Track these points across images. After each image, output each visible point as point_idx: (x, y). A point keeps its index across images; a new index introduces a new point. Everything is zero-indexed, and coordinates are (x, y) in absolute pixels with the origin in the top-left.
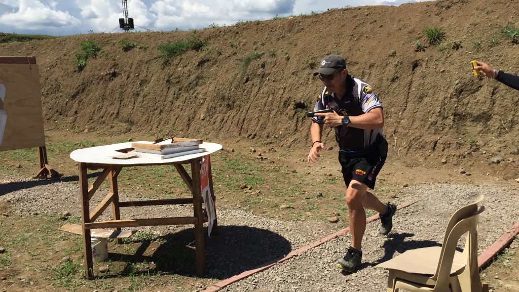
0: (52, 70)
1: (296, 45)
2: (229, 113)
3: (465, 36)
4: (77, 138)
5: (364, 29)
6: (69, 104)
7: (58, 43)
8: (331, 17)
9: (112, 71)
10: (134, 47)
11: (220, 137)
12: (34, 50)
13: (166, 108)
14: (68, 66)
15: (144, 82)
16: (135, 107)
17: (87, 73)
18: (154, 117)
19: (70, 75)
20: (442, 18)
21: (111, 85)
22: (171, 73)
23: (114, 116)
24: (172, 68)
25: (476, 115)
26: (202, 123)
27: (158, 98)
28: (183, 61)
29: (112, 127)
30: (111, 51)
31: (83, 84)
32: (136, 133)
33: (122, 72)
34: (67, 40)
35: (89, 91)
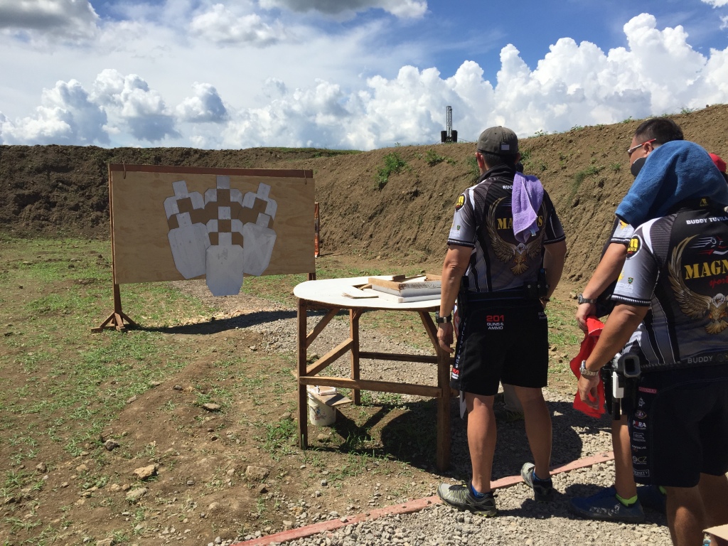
0: (352, 188)
6: (365, 226)
7: (362, 157)
8: (710, 116)
9: (415, 189)
10: (441, 161)
14: (369, 183)
16: (435, 233)
17: (388, 192)
19: (370, 194)
21: (411, 205)
23: (410, 242)
29: (406, 255)
30: (416, 166)
31: (382, 204)
32: (432, 264)
33: (425, 191)
34: (373, 155)
35: (387, 211)
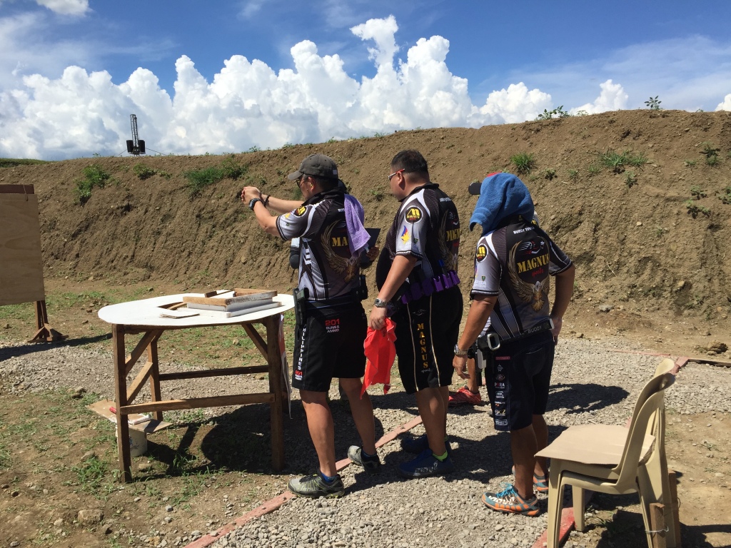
0: (45, 203)
1: (358, 173)
2: (277, 255)
3: (560, 164)
4: (79, 288)
5: (440, 155)
6: (68, 245)
7: (53, 168)
8: (399, 140)
9: (125, 203)
10: (153, 174)
11: (267, 284)
12: (22, 177)
13: (197, 249)
14: (67, 197)
15: (166, 218)
16: (156, 249)
17: (93, 206)
18: (180, 260)
19: (70, 209)
20: (531, 143)
21: (123, 221)
22: (202, 206)
23: (128, 260)
24: (204, 200)
25: (576, 255)
26: (243, 268)
27: (186, 237)
28: (217, 192)
29: (125, 274)
30: (124, 179)
31: (87, 220)
32: (158, 281)
33: (139, 205)
34: (66, 165)
35: (94, 228)
